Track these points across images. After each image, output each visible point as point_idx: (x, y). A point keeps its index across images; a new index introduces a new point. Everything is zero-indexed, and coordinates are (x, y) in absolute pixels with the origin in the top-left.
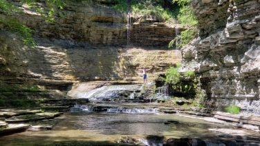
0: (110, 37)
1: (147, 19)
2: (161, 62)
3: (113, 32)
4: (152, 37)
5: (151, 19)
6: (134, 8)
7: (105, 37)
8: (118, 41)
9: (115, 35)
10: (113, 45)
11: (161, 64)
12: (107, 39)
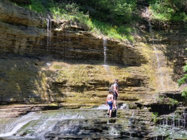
0: (24, 45)
1: (72, 26)
2: (92, 78)
3: (28, 39)
4: (75, 48)
5: (76, 26)
6: (54, 11)
7: (17, 44)
8: (34, 51)
9: (31, 42)
10: (27, 56)
11: (92, 81)
12: (20, 46)
